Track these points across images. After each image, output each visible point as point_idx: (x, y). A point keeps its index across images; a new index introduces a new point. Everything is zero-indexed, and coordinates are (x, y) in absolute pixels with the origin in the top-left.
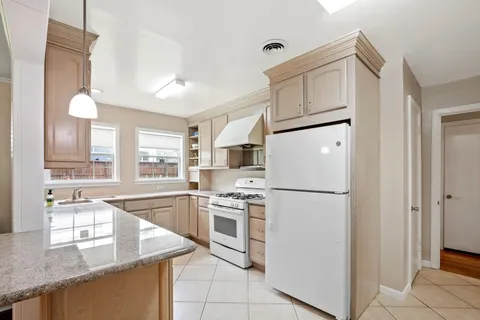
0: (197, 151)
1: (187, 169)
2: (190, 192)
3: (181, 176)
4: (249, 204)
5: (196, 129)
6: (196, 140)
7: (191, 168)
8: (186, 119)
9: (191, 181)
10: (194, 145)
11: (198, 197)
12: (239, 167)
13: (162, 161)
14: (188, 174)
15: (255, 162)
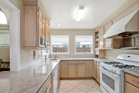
0: (98, 42)
1: (94, 49)
2: (94, 59)
3: (92, 52)
4: (125, 73)
5: (98, 33)
6: (98, 37)
7: (96, 49)
8: (94, 29)
9: (96, 54)
10: (97, 39)
11: (96, 62)
12: (120, 48)
13: (84, 46)
14: (95, 51)
15: (133, 45)
